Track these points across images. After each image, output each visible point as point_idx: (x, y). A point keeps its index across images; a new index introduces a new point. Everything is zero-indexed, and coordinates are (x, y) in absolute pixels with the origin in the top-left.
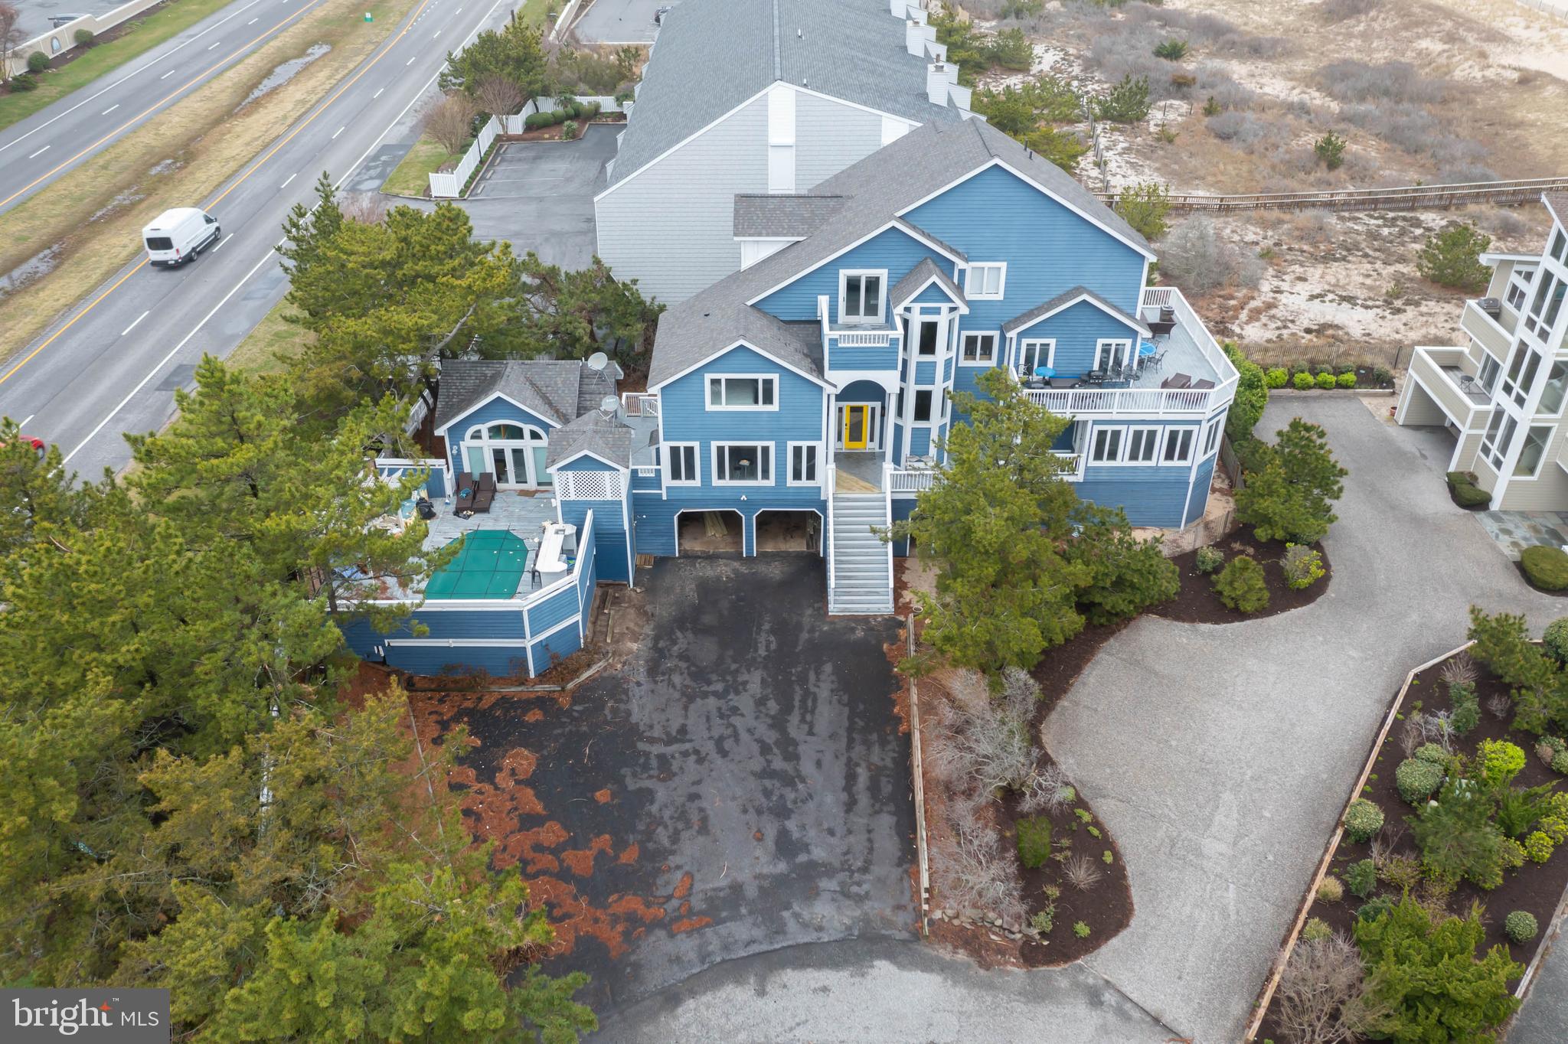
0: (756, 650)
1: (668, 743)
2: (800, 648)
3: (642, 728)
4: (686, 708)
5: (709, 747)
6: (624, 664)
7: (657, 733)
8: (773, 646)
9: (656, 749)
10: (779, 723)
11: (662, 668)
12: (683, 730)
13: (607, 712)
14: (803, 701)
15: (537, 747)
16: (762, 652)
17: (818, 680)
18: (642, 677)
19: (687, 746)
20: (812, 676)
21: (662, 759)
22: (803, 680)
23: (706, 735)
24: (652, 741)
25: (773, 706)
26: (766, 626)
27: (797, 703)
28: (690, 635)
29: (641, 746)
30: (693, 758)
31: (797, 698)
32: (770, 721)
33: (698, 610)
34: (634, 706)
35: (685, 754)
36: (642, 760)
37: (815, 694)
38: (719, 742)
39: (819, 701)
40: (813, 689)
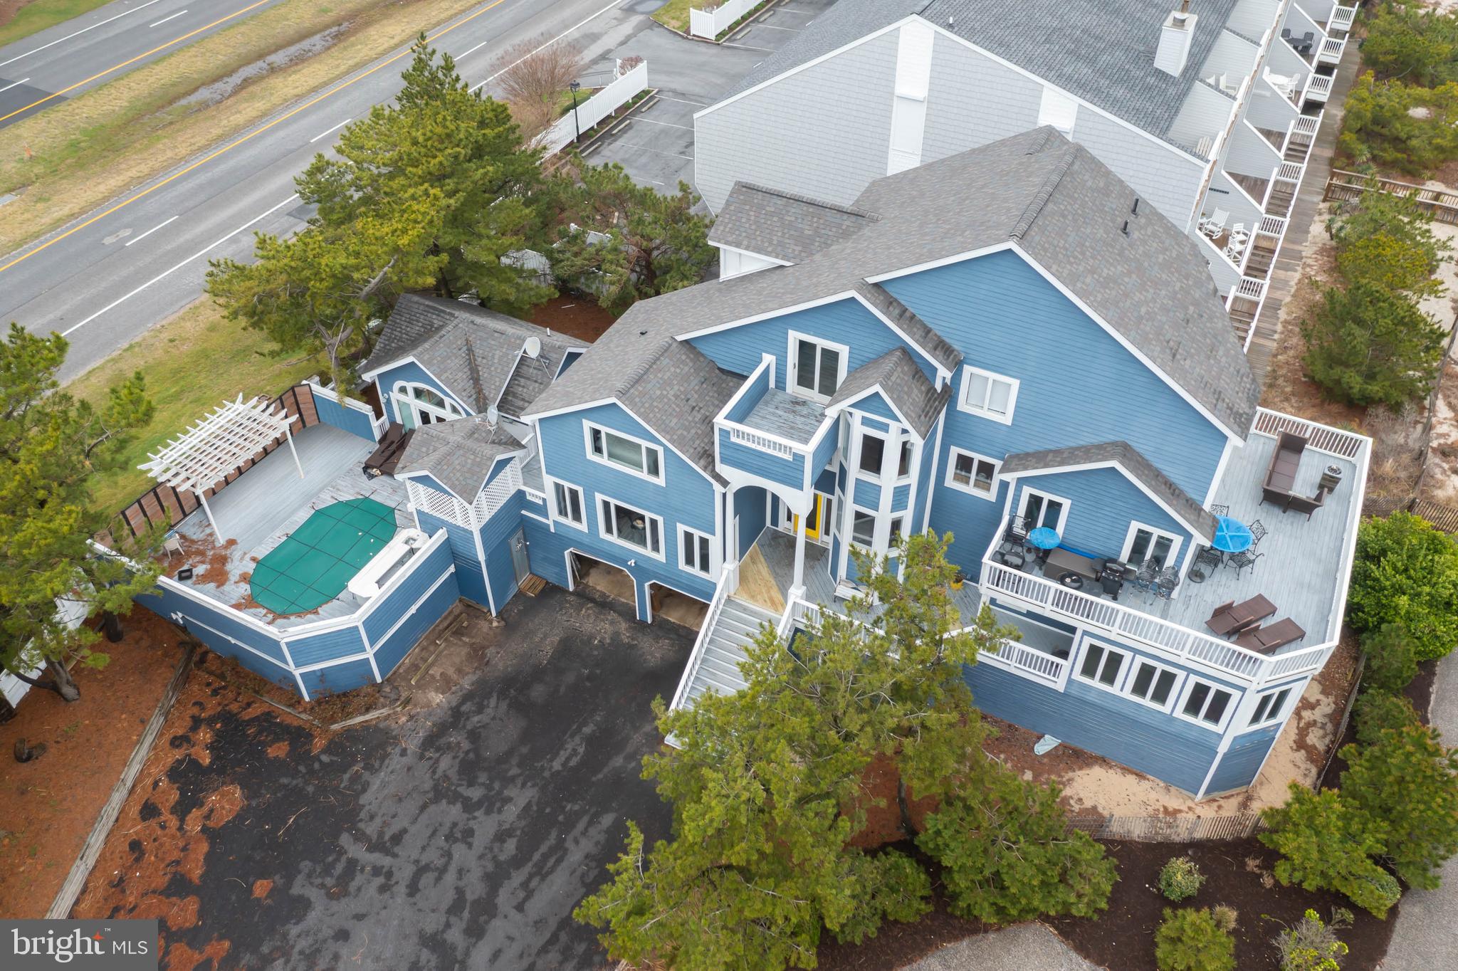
0: (552, 760)
1: (371, 849)
2: (600, 776)
3: (362, 815)
4: (423, 808)
5: (404, 873)
6: (411, 717)
7: (371, 829)
8: (573, 763)
9: (356, 851)
10: (494, 880)
11: (443, 741)
12: (397, 838)
13: (346, 776)
14: (545, 857)
15: (251, 792)
16: (557, 765)
17: (584, 833)
18: (412, 745)
19: (386, 861)
20: (581, 826)
21: (352, 865)
22: (569, 825)
23: (414, 856)
24: (360, 837)
25: (511, 846)
26: (587, 730)
27: (537, 857)
28: (504, 706)
29: (345, 839)
30: (381, 880)
31: (544, 848)
32: (490, 867)
33: (538, 674)
34: (376, 783)
35: (377, 871)
36: (330, 859)
37: (566, 851)
38: (421, 870)
39: (564, 864)
40: (569, 844)
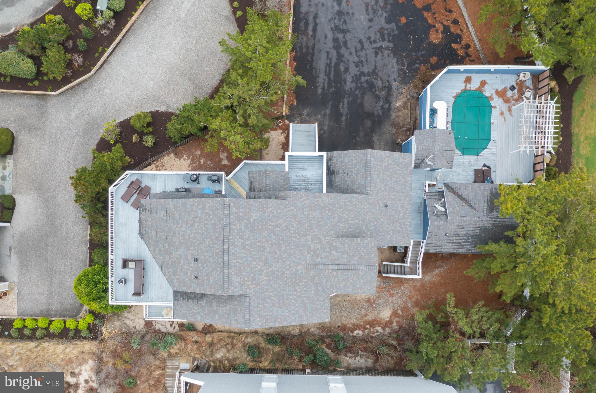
0: (348, 102)
1: (381, 47)
2: (330, 104)
3: (392, 55)
4: (376, 66)
5: (366, 45)
6: (402, 93)
7: (386, 52)
8: (341, 104)
9: (385, 44)
10: (340, 57)
11: (386, 90)
12: (376, 54)
13: (406, 63)
14: (330, 70)
15: (430, 44)
16: (346, 101)
17: (324, 83)
18: (394, 84)
19: (374, 46)
20: (326, 85)
21: (383, 40)
22: (329, 83)
23: (367, 51)
24: (387, 48)
25: (342, 68)
26: (344, 118)
27: (333, 69)
28: (376, 113)
29: (391, 45)
30: (372, 39)
31: (332, 73)
32: (343, 59)
33: (372, 130)
34: (396, 67)
35: (375, 41)
36: (391, 38)
37: (326, 75)
38: (362, 48)
39: (324, 71)
40: (326, 78)
